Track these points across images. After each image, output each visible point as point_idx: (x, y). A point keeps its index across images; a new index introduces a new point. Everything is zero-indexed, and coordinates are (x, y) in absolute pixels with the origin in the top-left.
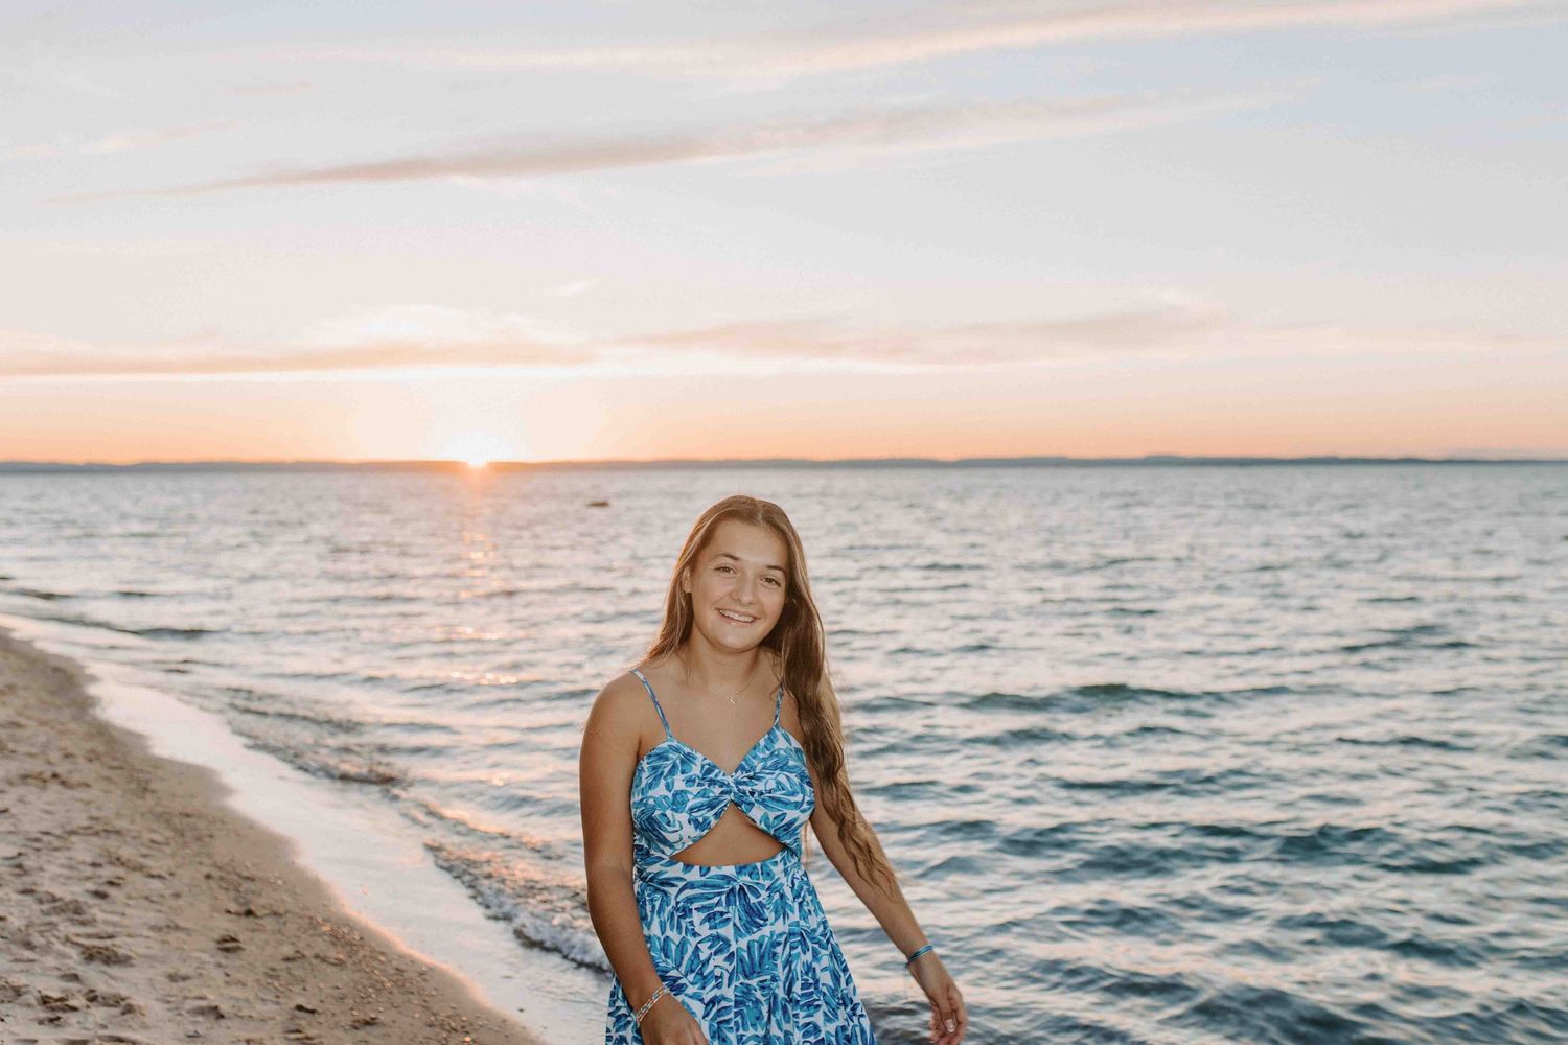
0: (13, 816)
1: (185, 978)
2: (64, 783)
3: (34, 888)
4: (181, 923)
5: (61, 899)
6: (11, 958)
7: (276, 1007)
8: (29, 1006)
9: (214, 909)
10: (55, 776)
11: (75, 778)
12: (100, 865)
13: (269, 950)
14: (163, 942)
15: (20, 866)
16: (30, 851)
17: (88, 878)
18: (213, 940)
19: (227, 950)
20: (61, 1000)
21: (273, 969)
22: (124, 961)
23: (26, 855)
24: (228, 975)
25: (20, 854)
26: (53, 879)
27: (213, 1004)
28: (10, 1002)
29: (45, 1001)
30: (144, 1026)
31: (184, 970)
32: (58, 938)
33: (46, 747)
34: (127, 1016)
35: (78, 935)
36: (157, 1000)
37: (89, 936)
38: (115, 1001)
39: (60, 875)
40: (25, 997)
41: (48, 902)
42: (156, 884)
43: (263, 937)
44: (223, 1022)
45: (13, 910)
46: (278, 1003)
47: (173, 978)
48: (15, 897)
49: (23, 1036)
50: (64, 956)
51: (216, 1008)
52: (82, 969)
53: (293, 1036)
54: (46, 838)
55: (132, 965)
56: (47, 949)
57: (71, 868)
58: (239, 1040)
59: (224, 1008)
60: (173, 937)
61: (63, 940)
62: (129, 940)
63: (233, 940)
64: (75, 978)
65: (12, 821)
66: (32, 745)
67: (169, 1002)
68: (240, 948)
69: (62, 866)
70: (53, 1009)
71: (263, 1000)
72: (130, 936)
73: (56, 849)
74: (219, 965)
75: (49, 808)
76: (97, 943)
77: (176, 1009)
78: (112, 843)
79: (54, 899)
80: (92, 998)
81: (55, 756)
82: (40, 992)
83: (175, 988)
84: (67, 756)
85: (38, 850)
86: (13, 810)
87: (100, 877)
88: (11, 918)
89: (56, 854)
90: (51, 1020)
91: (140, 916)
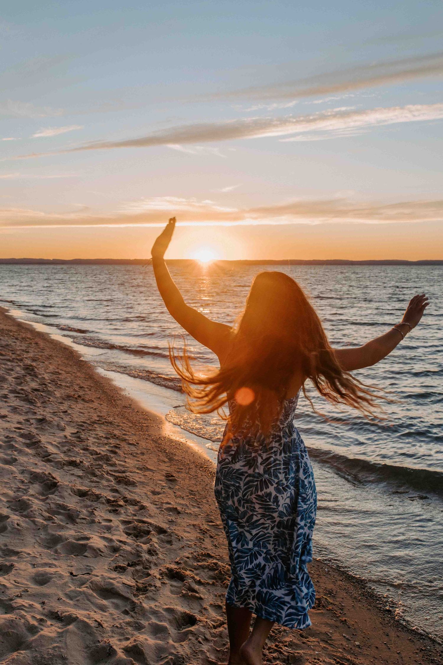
0: (69, 414)
1: (159, 493)
2: (83, 400)
3: (88, 448)
4: (149, 467)
5: (100, 454)
6: (89, 480)
7: (198, 509)
8: (103, 503)
9: (160, 461)
10: (79, 396)
11: (87, 398)
12: (109, 438)
13: (187, 481)
14: (144, 475)
15: (79, 437)
16: (81, 431)
17: (106, 444)
18: (164, 475)
19: (171, 480)
20: (114, 501)
21: (192, 491)
22: (134, 484)
23: (80, 432)
24: (175, 493)
25: (78, 432)
26: (93, 443)
27: (175, 507)
28: (95, 501)
29: (108, 501)
30: (151, 516)
31: (158, 490)
32: (104, 472)
33: (71, 382)
34: (143, 511)
35: (111, 471)
36: (151, 503)
37: (115, 471)
38: (134, 503)
39: (95, 442)
40: (101, 499)
41: (95, 454)
42: (133, 448)
43: (183, 475)
44: (181, 515)
45: (84, 458)
46: (199, 507)
47: (154, 493)
48: (81, 451)
49: (105, 518)
50: (108, 480)
51: (176, 508)
52: (117, 487)
53: (210, 524)
54: (85, 425)
55: (136, 486)
56: (102, 477)
57: (98, 439)
58: (190, 525)
59: (179, 508)
60: (147, 473)
61: (106, 473)
62: (131, 474)
63: (172, 476)
64: (116, 491)
65: (69, 416)
66: (67, 382)
67: (156, 504)
68: (175, 480)
69: (94, 438)
70: (113, 506)
71: (193, 506)
72: (131, 472)
73: (90, 430)
74: (170, 488)
75: (81, 411)
76: (120, 475)
77: (160, 508)
78: (110, 428)
79: (97, 454)
80: (126, 501)
81: (77, 388)
82: (106, 497)
83: (156, 498)
84: (81, 387)
85: (83, 430)
86: (69, 412)
87: (111, 444)
88: (84, 462)
89: (91, 432)
90: (114, 511)
91: (131, 463)
